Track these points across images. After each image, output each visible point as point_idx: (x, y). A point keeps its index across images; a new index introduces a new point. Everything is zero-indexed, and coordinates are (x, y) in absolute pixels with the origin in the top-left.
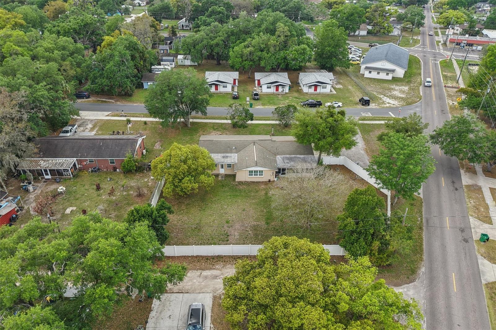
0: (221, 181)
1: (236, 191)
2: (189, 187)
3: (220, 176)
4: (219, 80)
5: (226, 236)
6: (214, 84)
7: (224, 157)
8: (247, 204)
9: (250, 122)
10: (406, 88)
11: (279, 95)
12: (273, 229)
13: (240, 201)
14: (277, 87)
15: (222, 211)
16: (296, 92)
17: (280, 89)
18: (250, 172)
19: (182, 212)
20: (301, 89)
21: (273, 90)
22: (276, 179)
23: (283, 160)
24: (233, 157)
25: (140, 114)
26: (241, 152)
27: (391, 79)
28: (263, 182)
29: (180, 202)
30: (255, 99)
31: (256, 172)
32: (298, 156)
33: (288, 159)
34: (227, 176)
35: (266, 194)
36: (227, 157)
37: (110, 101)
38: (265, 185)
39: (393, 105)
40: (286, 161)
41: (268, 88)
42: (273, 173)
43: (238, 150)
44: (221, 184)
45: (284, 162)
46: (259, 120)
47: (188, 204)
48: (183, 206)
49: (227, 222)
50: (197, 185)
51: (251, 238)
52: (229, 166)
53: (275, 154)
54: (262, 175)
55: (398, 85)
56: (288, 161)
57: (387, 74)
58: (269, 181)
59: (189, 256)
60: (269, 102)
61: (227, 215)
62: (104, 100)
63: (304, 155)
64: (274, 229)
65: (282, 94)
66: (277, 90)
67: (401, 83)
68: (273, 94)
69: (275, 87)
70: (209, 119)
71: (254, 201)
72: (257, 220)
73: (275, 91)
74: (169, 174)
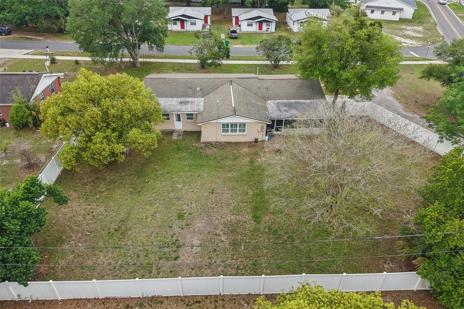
0: (176, 142)
1: (201, 158)
2: (104, 150)
3: (175, 135)
4: (185, 14)
5: (175, 249)
6: (178, 19)
7: (181, 103)
8: (218, 181)
9: (225, 62)
10: (420, 28)
11: (262, 34)
12: (267, 230)
13: (206, 175)
14: (261, 23)
15: (172, 195)
16: (284, 31)
17: (264, 27)
18: (224, 125)
19: (98, 196)
20: (290, 29)
21: (255, 28)
22: (267, 138)
23: (278, 107)
24: (196, 103)
25: (74, 53)
26: (211, 95)
27: (398, 19)
28: (245, 143)
29: (98, 178)
30: (231, 38)
31: (233, 125)
32: (301, 101)
33: (286, 105)
34: (186, 133)
35: (252, 162)
36: (187, 103)
37: (38, 38)
38: (249, 147)
39: (411, 44)
40: (283, 108)
41: (248, 25)
42: (262, 128)
43: (204, 93)
44: (176, 147)
45: (280, 110)
46: (238, 60)
47: (113, 182)
48: (101, 186)
49: (180, 217)
50: (120, 148)
51: (225, 250)
52: (190, 116)
53: (265, 99)
54: (244, 131)
55: (409, 26)
56: (286, 109)
57: (394, 13)
58: (256, 141)
59: (89, 300)
60: (250, 41)
61: (180, 202)
62: (30, 37)
63: (310, 99)
64: (270, 229)
65: (266, 34)
66: (260, 28)
67: (412, 24)
68: (255, 33)
69: (258, 23)
70: (169, 58)
71: (230, 175)
72: (237, 211)
73: (258, 30)
74: (67, 126)
